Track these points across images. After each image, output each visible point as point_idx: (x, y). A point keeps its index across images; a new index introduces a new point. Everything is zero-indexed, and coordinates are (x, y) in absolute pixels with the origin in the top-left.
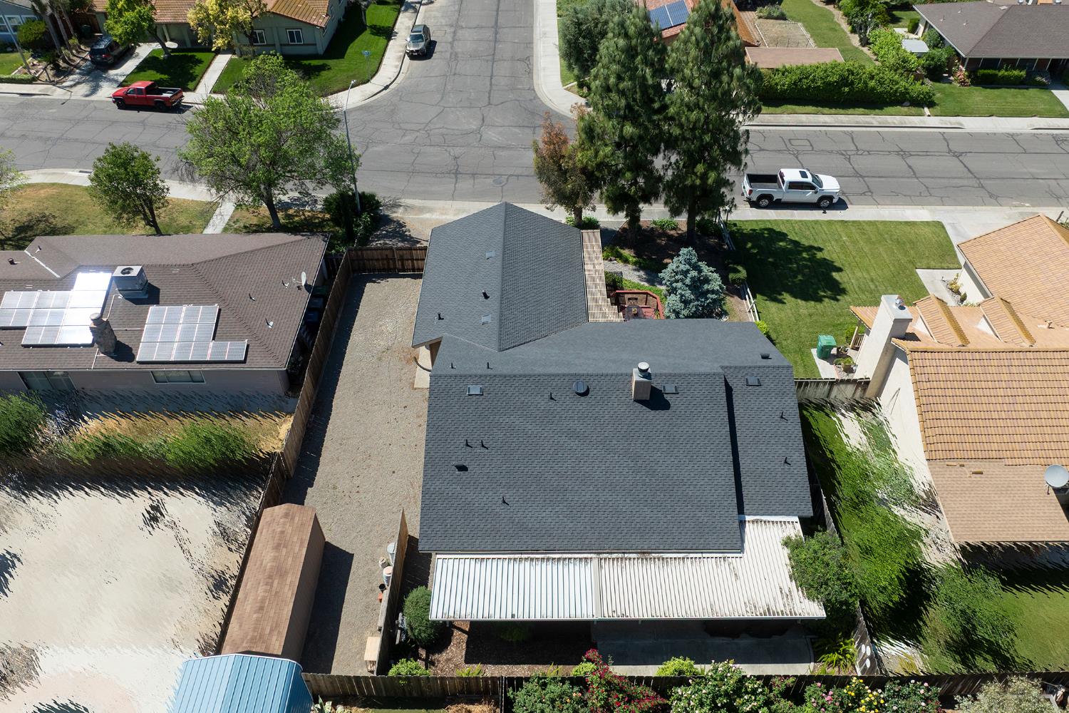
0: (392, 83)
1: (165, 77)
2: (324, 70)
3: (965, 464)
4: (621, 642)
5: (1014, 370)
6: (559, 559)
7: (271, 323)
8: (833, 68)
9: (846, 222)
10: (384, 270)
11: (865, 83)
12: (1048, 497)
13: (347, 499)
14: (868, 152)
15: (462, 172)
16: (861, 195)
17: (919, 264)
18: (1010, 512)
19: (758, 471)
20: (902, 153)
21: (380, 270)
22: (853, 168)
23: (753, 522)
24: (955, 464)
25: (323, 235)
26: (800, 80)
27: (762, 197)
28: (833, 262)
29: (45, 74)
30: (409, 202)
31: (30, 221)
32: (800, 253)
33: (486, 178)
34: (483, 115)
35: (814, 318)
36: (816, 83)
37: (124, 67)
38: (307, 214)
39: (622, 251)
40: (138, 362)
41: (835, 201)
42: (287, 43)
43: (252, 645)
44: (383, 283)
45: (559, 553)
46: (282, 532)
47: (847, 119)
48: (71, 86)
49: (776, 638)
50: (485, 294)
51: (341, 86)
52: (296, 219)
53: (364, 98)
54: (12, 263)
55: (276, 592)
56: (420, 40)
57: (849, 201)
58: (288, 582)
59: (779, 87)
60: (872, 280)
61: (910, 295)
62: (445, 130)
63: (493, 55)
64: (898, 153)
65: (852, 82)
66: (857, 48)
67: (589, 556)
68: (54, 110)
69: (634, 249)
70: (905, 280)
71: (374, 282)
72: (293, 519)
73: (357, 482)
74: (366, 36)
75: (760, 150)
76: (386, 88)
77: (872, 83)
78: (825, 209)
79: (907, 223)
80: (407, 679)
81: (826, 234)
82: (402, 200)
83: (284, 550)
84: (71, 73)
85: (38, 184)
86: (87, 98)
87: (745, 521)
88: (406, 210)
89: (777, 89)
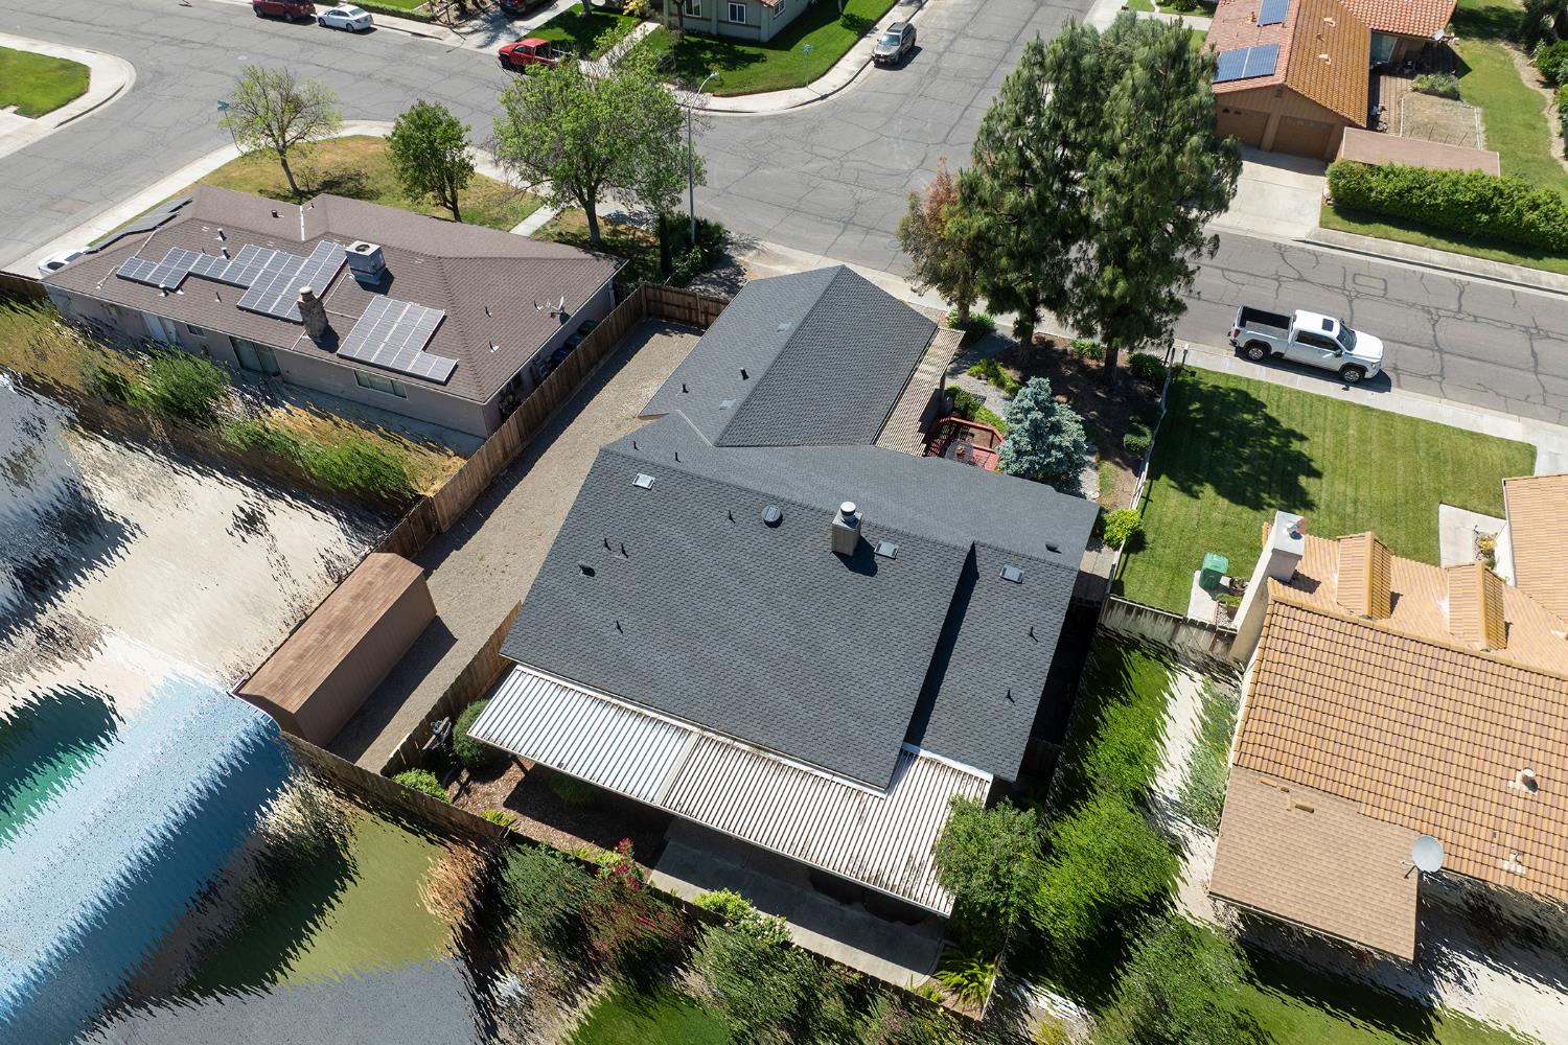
0: (833, 93)
1: (571, 38)
2: (757, 61)
3: (1292, 789)
4: (699, 852)
5: (1438, 677)
6: (652, 719)
7: (496, 348)
8: (1469, 181)
9: (1372, 410)
10: (684, 321)
11: (1519, 213)
12: (1403, 882)
13: (487, 576)
14: (1475, 317)
15: (856, 222)
16: (1424, 377)
17: (1450, 498)
18: (1325, 881)
19: (965, 696)
20: (1533, 331)
21: (679, 320)
22: (1435, 336)
23: (927, 761)
24: (1275, 784)
25: (617, 260)
26: (1409, 190)
27: (1253, 344)
28: (1311, 460)
29: (446, 15)
30: (768, 245)
31: (342, 177)
32: (1268, 436)
33: (883, 236)
34: (926, 154)
35: (1228, 529)
36: (1435, 199)
37: (535, 19)
38: (639, 234)
39: (1002, 370)
40: (338, 355)
41: (1368, 375)
42: (725, 19)
43: (269, 692)
44: (676, 337)
45: (655, 712)
46: (370, 583)
47: (1470, 263)
48: (468, 33)
49: (899, 925)
50: (743, 372)
51: (767, 86)
52: (623, 237)
53: (788, 105)
54: (275, 215)
55: (327, 646)
56: (896, 43)
57: (1398, 381)
58: (347, 638)
59: (1373, 194)
60: (1355, 502)
61: (1403, 538)
62: (866, 164)
63: (987, 79)
64: (1526, 330)
65: (1497, 209)
66: (1555, 160)
67: (690, 728)
68: (435, 58)
69: (1023, 372)
70: (1411, 514)
71: (666, 334)
72: (391, 572)
73: (509, 560)
74: (835, 27)
75: (1298, 280)
76: (823, 97)
77: (1530, 216)
78: (1348, 383)
79: (1472, 434)
80: (409, 790)
81: (1326, 419)
82: (761, 243)
83: (362, 603)
84: (475, 17)
85: (373, 137)
86: (480, 50)
87: (917, 756)
88: (759, 254)
89: (1368, 197)
